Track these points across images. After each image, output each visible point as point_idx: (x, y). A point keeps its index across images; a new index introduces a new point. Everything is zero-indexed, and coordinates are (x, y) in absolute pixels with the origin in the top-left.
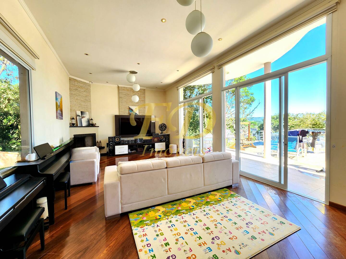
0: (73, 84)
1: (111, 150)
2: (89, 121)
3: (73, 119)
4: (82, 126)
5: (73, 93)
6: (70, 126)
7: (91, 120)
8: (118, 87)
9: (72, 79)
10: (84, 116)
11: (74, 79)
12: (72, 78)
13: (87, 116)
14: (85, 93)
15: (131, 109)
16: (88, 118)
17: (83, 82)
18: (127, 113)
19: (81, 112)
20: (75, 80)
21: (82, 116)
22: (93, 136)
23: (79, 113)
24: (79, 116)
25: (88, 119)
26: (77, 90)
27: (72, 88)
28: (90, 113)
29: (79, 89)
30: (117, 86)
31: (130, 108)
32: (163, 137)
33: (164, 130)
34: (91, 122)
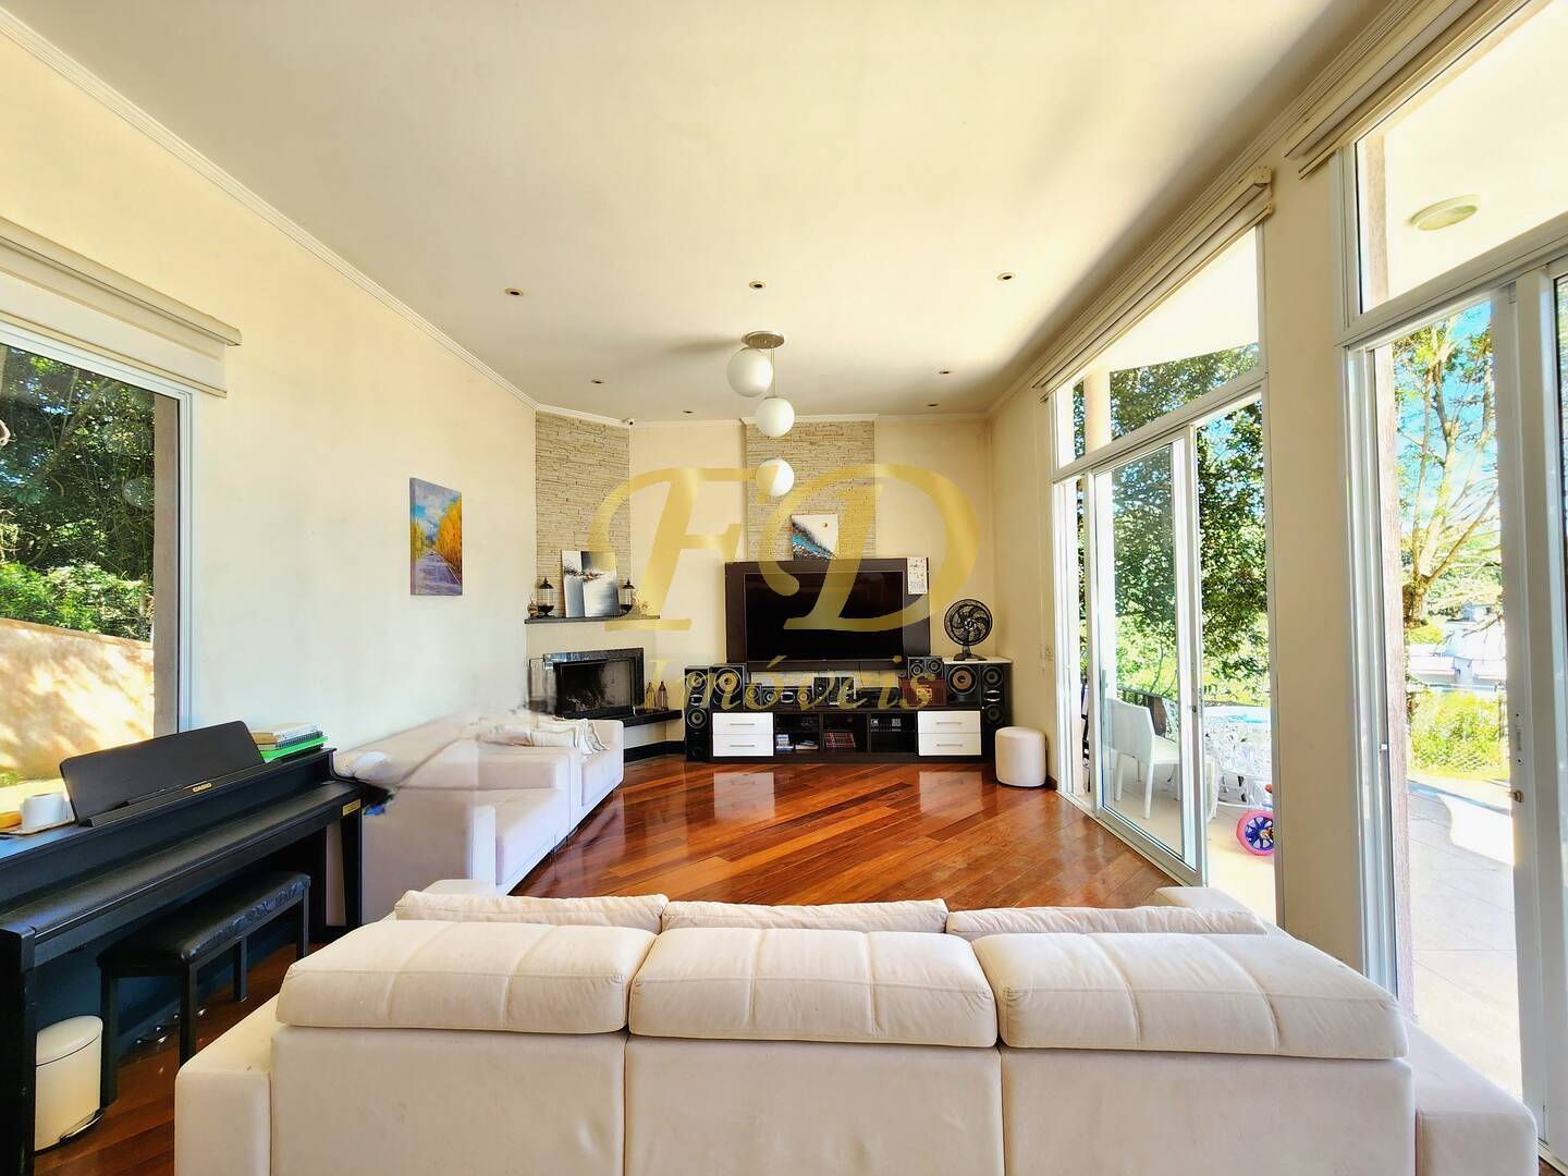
0: (551, 438)
1: (697, 730)
2: (614, 593)
3: (546, 585)
4: (582, 618)
5: (550, 475)
6: (532, 619)
7: (625, 587)
8: (744, 426)
9: (547, 420)
10: (595, 572)
11: (554, 417)
12: (547, 415)
13: (607, 576)
14: (602, 472)
15: (800, 531)
16: (611, 579)
17: (597, 425)
18: (785, 548)
19: (582, 553)
20: (562, 419)
21: (587, 571)
22: (634, 660)
23: (574, 561)
24: (573, 572)
25: (611, 584)
26: (569, 461)
27: (548, 454)
28: (624, 553)
29: (579, 458)
30: (740, 424)
31: (794, 525)
32: (968, 680)
33: (978, 639)
34: (625, 599)
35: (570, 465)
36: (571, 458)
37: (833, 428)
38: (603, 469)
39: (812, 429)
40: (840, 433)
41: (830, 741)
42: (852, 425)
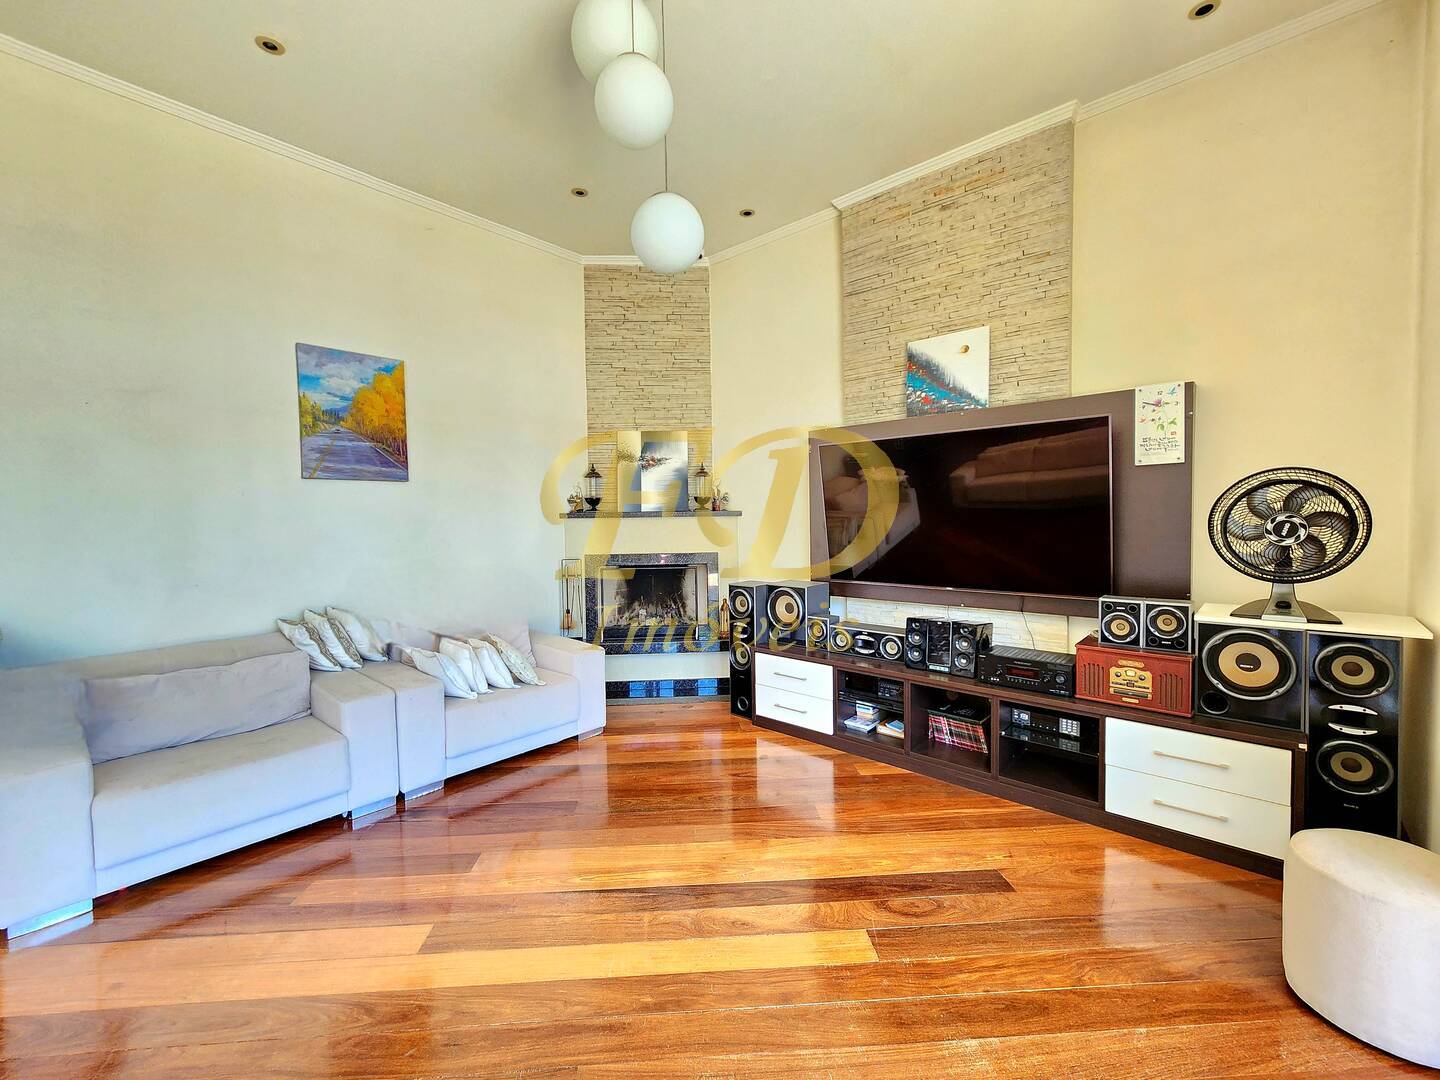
0: (604, 295)
1: (740, 673)
2: (682, 479)
3: (593, 474)
4: (636, 512)
5: (606, 342)
6: (574, 514)
7: (698, 475)
8: (840, 215)
9: (598, 274)
10: (657, 456)
11: (608, 269)
12: (599, 268)
13: (676, 457)
14: (671, 330)
15: (920, 366)
16: (679, 465)
18: (897, 399)
20: (616, 270)
21: (648, 456)
24: (629, 457)
25: (678, 470)
26: (626, 321)
27: (599, 316)
29: (639, 315)
30: (836, 211)
31: (911, 357)
34: (698, 488)
35: (629, 325)
36: (629, 316)
37: (987, 164)
38: (671, 326)
39: (944, 182)
40: (998, 168)
41: (940, 731)
42: (1020, 147)
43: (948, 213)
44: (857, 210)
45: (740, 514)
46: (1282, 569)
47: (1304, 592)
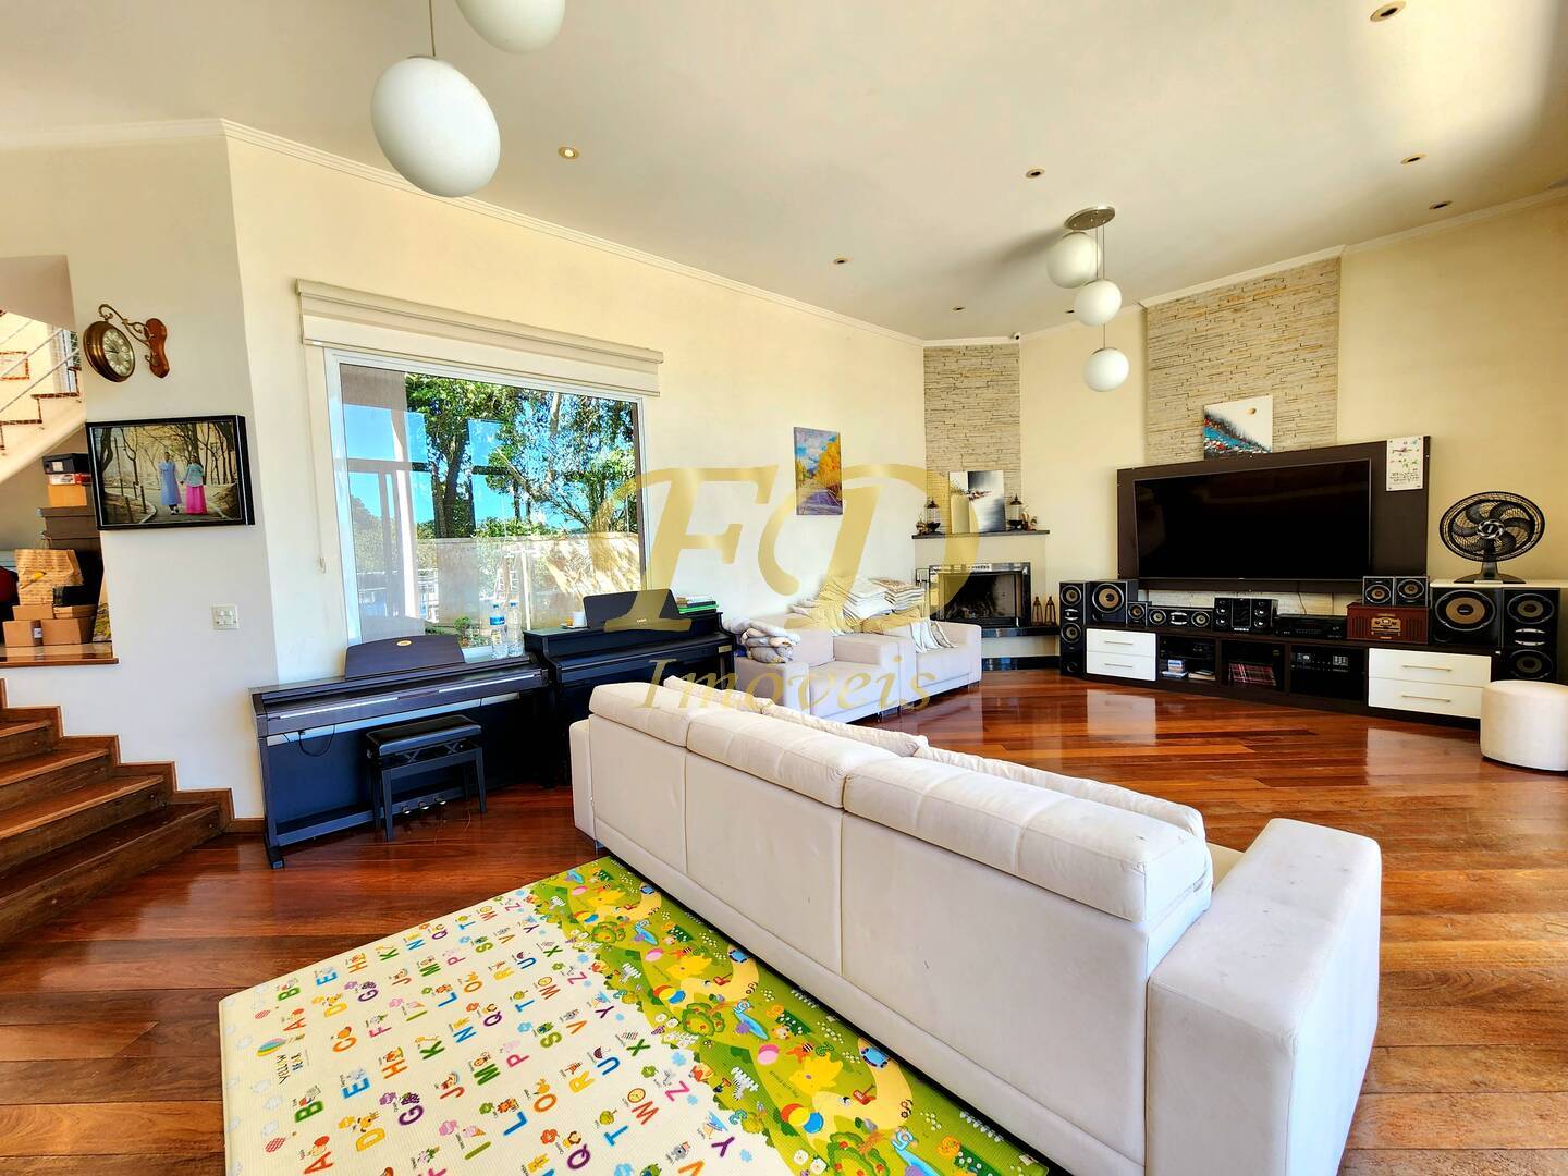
0: (939, 370)
1: (1072, 645)
2: (1001, 510)
3: (932, 505)
5: (938, 404)
6: (920, 536)
7: (1013, 503)
8: (1145, 311)
9: (934, 353)
10: (981, 490)
11: (941, 349)
12: (935, 349)
13: (995, 490)
14: (989, 393)
15: (1215, 423)
16: (998, 497)
17: (983, 347)
18: (1194, 446)
19: (969, 473)
20: (949, 349)
21: (974, 490)
22: (1022, 579)
23: (961, 480)
24: (960, 492)
25: (997, 500)
26: (955, 388)
27: (935, 385)
28: (1012, 471)
29: (966, 383)
30: (1141, 308)
31: (1207, 417)
32: (1479, 611)
33: (1512, 548)
34: (1013, 514)
35: (958, 391)
36: (958, 385)
37: (1272, 282)
38: (990, 390)
39: (1237, 292)
40: (1281, 285)
41: (1238, 674)
42: (1300, 273)
43: (1239, 314)
44: (1160, 309)
45: (1048, 532)
46: (1489, 553)
47: (1503, 566)
